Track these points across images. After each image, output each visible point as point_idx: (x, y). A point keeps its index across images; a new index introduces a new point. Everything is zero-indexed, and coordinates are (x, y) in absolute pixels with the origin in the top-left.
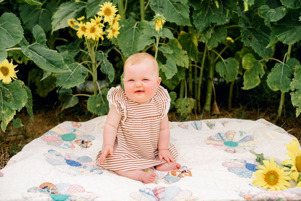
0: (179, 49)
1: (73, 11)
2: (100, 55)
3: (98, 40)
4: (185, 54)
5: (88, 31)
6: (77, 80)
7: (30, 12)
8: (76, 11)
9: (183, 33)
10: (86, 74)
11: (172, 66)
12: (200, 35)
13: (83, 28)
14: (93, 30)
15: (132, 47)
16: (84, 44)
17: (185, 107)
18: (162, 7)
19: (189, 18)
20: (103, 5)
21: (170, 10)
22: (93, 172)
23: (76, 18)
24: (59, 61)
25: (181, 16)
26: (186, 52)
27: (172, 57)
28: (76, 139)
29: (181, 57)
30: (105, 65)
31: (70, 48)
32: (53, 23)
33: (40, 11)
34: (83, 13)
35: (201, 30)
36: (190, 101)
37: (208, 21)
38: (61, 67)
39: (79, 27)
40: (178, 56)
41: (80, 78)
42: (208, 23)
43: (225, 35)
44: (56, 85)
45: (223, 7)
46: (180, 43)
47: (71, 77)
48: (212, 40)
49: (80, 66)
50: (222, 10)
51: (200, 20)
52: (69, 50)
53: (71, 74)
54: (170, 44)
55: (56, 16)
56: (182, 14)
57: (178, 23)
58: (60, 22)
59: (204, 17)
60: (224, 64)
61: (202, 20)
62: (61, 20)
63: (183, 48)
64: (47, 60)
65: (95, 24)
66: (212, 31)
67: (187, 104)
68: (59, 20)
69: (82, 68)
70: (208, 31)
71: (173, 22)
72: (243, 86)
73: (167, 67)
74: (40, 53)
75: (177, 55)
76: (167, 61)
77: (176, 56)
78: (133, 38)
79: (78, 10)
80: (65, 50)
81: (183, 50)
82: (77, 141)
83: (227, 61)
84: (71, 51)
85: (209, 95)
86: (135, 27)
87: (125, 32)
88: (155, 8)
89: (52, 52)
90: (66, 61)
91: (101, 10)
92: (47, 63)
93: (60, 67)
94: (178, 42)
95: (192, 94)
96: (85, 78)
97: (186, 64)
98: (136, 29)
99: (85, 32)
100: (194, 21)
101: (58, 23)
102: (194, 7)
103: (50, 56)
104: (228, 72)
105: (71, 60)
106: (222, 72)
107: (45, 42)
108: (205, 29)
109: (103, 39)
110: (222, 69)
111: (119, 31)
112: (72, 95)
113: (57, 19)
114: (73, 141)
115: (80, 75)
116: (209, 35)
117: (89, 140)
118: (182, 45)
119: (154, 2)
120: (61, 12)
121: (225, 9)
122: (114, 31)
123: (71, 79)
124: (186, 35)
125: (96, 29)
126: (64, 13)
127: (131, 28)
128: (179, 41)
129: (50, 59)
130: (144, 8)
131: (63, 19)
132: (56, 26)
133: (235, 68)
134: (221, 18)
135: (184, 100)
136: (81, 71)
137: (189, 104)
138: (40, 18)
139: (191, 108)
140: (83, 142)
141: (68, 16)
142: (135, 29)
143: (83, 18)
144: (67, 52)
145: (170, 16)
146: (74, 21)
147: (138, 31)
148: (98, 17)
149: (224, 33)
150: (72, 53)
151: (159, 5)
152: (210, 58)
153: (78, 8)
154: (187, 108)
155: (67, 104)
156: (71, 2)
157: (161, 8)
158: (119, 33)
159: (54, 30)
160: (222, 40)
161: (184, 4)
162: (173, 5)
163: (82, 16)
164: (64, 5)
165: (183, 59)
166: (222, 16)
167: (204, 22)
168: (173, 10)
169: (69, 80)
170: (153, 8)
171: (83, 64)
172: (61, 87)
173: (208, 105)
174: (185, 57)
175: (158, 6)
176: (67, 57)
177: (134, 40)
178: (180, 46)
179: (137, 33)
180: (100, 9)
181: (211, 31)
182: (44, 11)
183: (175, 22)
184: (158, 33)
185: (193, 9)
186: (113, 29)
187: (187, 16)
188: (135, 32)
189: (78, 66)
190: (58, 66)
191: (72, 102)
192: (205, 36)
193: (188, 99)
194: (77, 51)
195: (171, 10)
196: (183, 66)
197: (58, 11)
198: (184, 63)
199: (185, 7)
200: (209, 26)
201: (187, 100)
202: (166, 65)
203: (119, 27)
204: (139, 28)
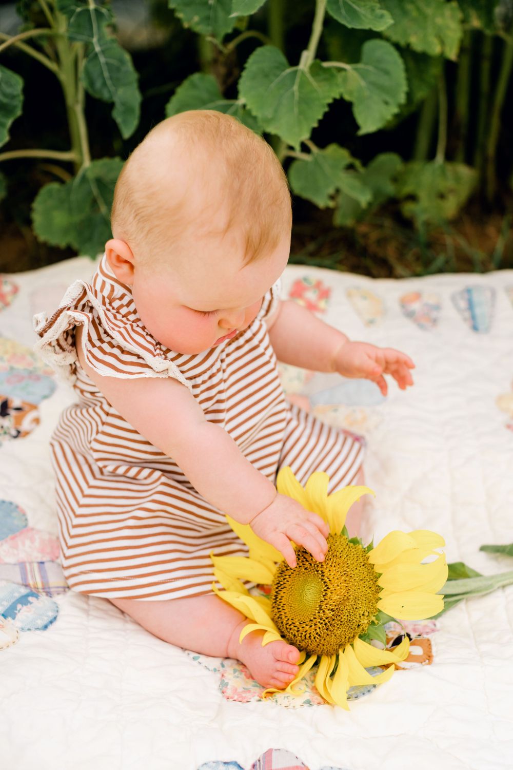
2: (80, 13)
10: (15, 107)
11: (387, 73)
17: (436, 197)
22: (14, 618)
30: (102, 59)
36: (457, 179)
40: (418, 9)
67: (443, 185)
73: (363, 75)
96: (9, 122)
97: (448, 42)
117: (31, 399)
135: (434, 170)
137: (452, 185)
140: (4, 409)
154: (444, 202)
165: (439, 21)
174: (448, 13)
193: (449, 168)
196: (436, 50)
198: (438, 37)
201: (443, 169)
202: (360, 66)
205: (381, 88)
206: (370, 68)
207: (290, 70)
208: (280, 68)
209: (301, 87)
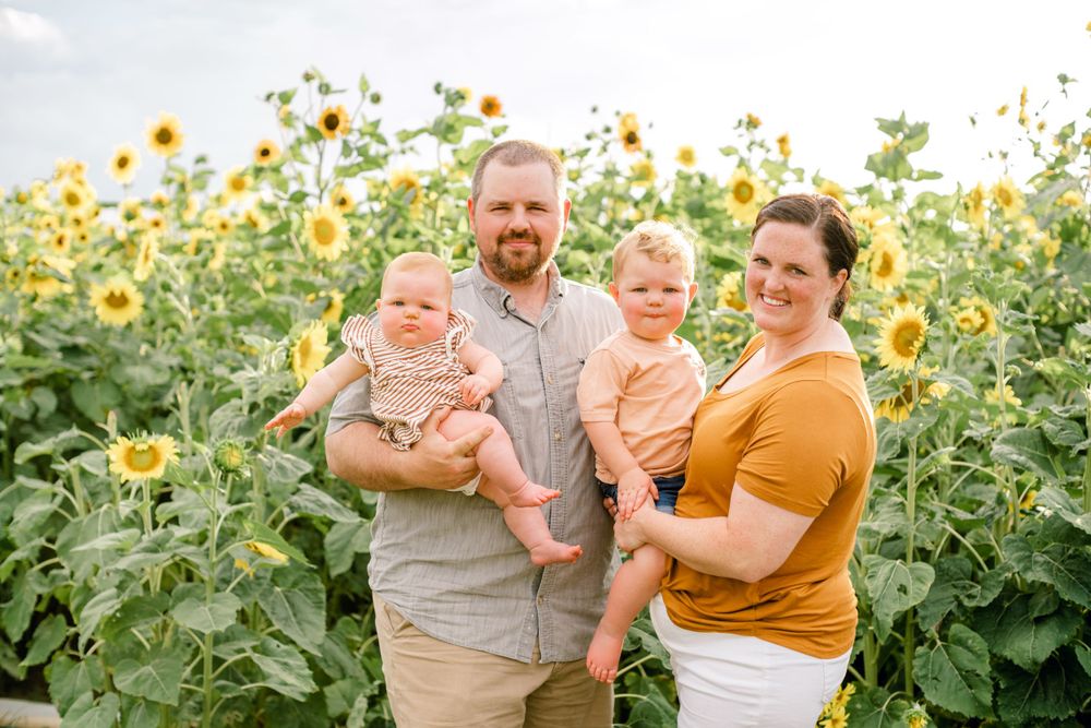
18: (936, 678)
19: (991, 704)
21: (953, 685)
25: (975, 699)
45: (1066, 684)
50: (1064, 687)
51: (1013, 708)
56: (977, 695)
59: (1023, 700)
61: (1018, 707)
86: (885, 708)
87: (864, 718)
88: (922, 680)
98: (885, 713)
100: (1001, 709)
102: (1001, 682)
111: (846, 721)
119: (921, 669)
122: (835, 721)
127: (874, 712)
134: (1060, 706)
142: (882, 714)
145: (951, 698)
147: (888, 719)
151: (932, 674)
157: (935, 681)
158: (845, 724)
161: (983, 674)
162: (961, 675)
167: (1020, 713)
168: (960, 686)
170: (918, 680)
175: (930, 676)
183: (960, 711)
185: (1000, 685)
186: (834, 718)
187: (987, 698)
188: (883, 721)
195: (956, 686)
199: (984, 682)
203: (846, 713)
204: (890, 714)
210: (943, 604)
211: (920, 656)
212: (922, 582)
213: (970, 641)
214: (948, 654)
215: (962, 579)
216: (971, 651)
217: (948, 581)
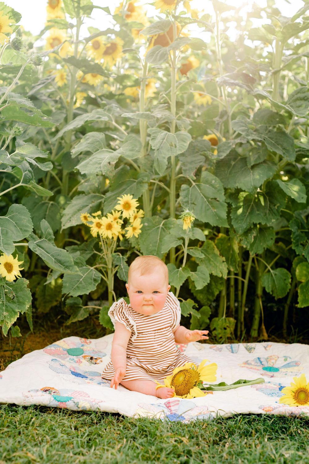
0: (215, 255)
1: (87, 206)
2: (118, 258)
3: (115, 239)
4: (223, 262)
5: (103, 227)
6: (87, 287)
7: (35, 206)
8: (91, 205)
9: (222, 236)
10: (98, 280)
11: (204, 274)
12: (241, 238)
13: (98, 224)
14: (109, 227)
15: (156, 249)
16: (99, 244)
17: (223, 329)
18: (194, 204)
19: (226, 217)
20: (122, 197)
22: (100, 385)
23: (90, 214)
24: (68, 261)
25: (216, 215)
26: (224, 259)
27: (206, 264)
28: (84, 355)
29: (218, 265)
30: (123, 270)
31: (82, 250)
32: (63, 220)
33: (47, 204)
34: (99, 207)
35: (241, 232)
36: (230, 322)
37: (250, 220)
38: (71, 268)
39: (93, 223)
40: (214, 264)
41: (90, 284)
42: (250, 223)
43: (272, 239)
44: (62, 291)
45: (270, 205)
46: (218, 248)
47: (81, 283)
48: (255, 245)
49: (92, 269)
50: (268, 208)
51: (240, 220)
52: (81, 252)
53: (81, 280)
54: (205, 248)
55: (68, 211)
56: (218, 213)
57: (213, 223)
58: (71, 218)
59: (245, 216)
60: (272, 276)
61: (243, 220)
62: (72, 216)
63: (222, 255)
64: (55, 259)
65: (112, 220)
66: (255, 233)
67: (225, 325)
68: (70, 215)
69: (94, 272)
70: (250, 233)
71: (206, 222)
72: (298, 303)
73: (198, 275)
74: (48, 250)
75: (212, 261)
76: (198, 268)
77: (212, 263)
78: (158, 239)
79: (93, 204)
80: (76, 251)
81: (221, 257)
82: (84, 357)
83: (277, 273)
84: (83, 253)
85: (257, 317)
86: (161, 226)
87: (149, 231)
88: (185, 204)
89: (60, 251)
90: (76, 263)
91: (120, 204)
92: (55, 262)
93: (69, 269)
94: (215, 247)
95: (234, 313)
96: (97, 284)
97: (224, 273)
98: (162, 228)
99: (100, 229)
100: (233, 221)
101: (68, 220)
102: (232, 204)
103: (59, 255)
104: (277, 287)
105: (81, 263)
106: (268, 286)
107: (53, 239)
108: (246, 230)
109: (121, 238)
110: (270, 283)
111: (140, 229)
112: (81, 306)
113: (68, 215)
114: (81, 356)
115: (91, 281)
116: (251, 238)
117: (99, 356)
118: (220, 251)
119: (185, 198)
120: (73, 206)
121: (271, 206)
122: (134, 229)
123: (80, 285)
124: (225, 238)
125: (113, 226)
126: (77, 207)
127: (156, 227)
128: (216, 245)
129: (59, 258)
130: (174, 204)
131: (75, 214)
132: (66, 223)
133: (286, 282)
134: (267, 218)
135: (222, 320)
136: (93, 276)
137: (228, 325)
138: (47, 213)
139: (231, 330)
140: (92, 358)
141: (80, 211)
142: (160, 228)
143: (99, 213)
144: (78, 253)
145: (203, 214)
146: (89, 217)
147: (164, 231)
148: (117, 212)
149: (271, 237)
150: (84, 255)
151: (191, 200)
152: (258, 269)
153: (94, 202)
154: (226, 331)
155: (75, 316)
156: (86, 195)
157: (193, 205)
158: (140, 231)
159: (63, 228)
160: (268, 245)
161: (221, 201)
162: (208, 201)
163: (99, 211)
164: (77, 199)
165: (221, 267)
166: (267, 215)
167: (245, 222)
168: (208, 208)
169: (78, 287)
170: (183, 204)
171: (96, 269)
172: (68, 295)
173: (255, 330)
174: (223, 265)
175: (190, 202)
176: (77, 259)
177: (158, 241)
178: (217, 252)
179: (163, 233)
180: (119, 202)
181: (253, 233)
182: (52, 204)
183: (208, 222)
184: (187, 233)
185: (232, 206)
186: (134, 226)
187: (224, 215)
188: (161, 232)
189: (90, 270)
190: (67, 267)
191: (81, 315)
192: (247, 239)
193: (227, 319)
194: (90, 253)
195: (205, 208)
196: (220, 276)
197: (70, 205)
198: (221, 271)
199: (221, 205)
200: (251, 227)
201: (225, 320)
202: (196, 272)
203: (141, 224)
204: (165, 227)
205: (203, 279)
206: (199, 273)
207: (177, 270)
208: (174, 269)
209: (180, 274)
210: (195, 163)
211: (184, 190)
212: (184, 141)
213: (213, 182)
214: (200, 189)
215: (205, 151)
216: (213, 187)
217: (197, 152)
